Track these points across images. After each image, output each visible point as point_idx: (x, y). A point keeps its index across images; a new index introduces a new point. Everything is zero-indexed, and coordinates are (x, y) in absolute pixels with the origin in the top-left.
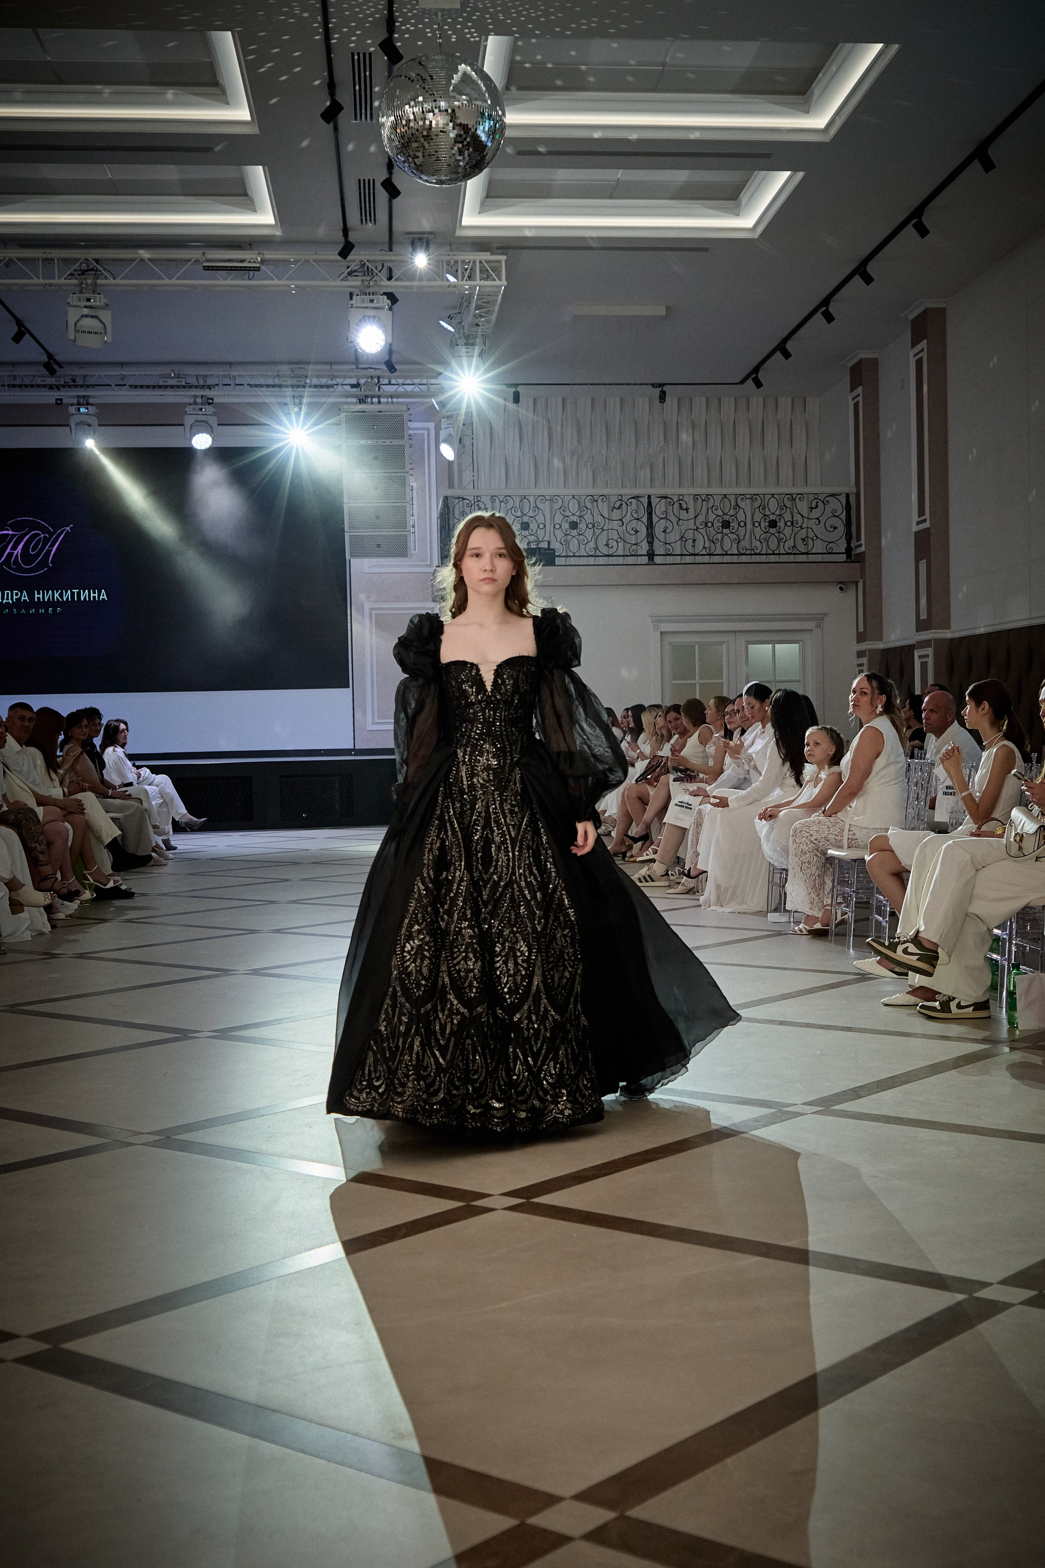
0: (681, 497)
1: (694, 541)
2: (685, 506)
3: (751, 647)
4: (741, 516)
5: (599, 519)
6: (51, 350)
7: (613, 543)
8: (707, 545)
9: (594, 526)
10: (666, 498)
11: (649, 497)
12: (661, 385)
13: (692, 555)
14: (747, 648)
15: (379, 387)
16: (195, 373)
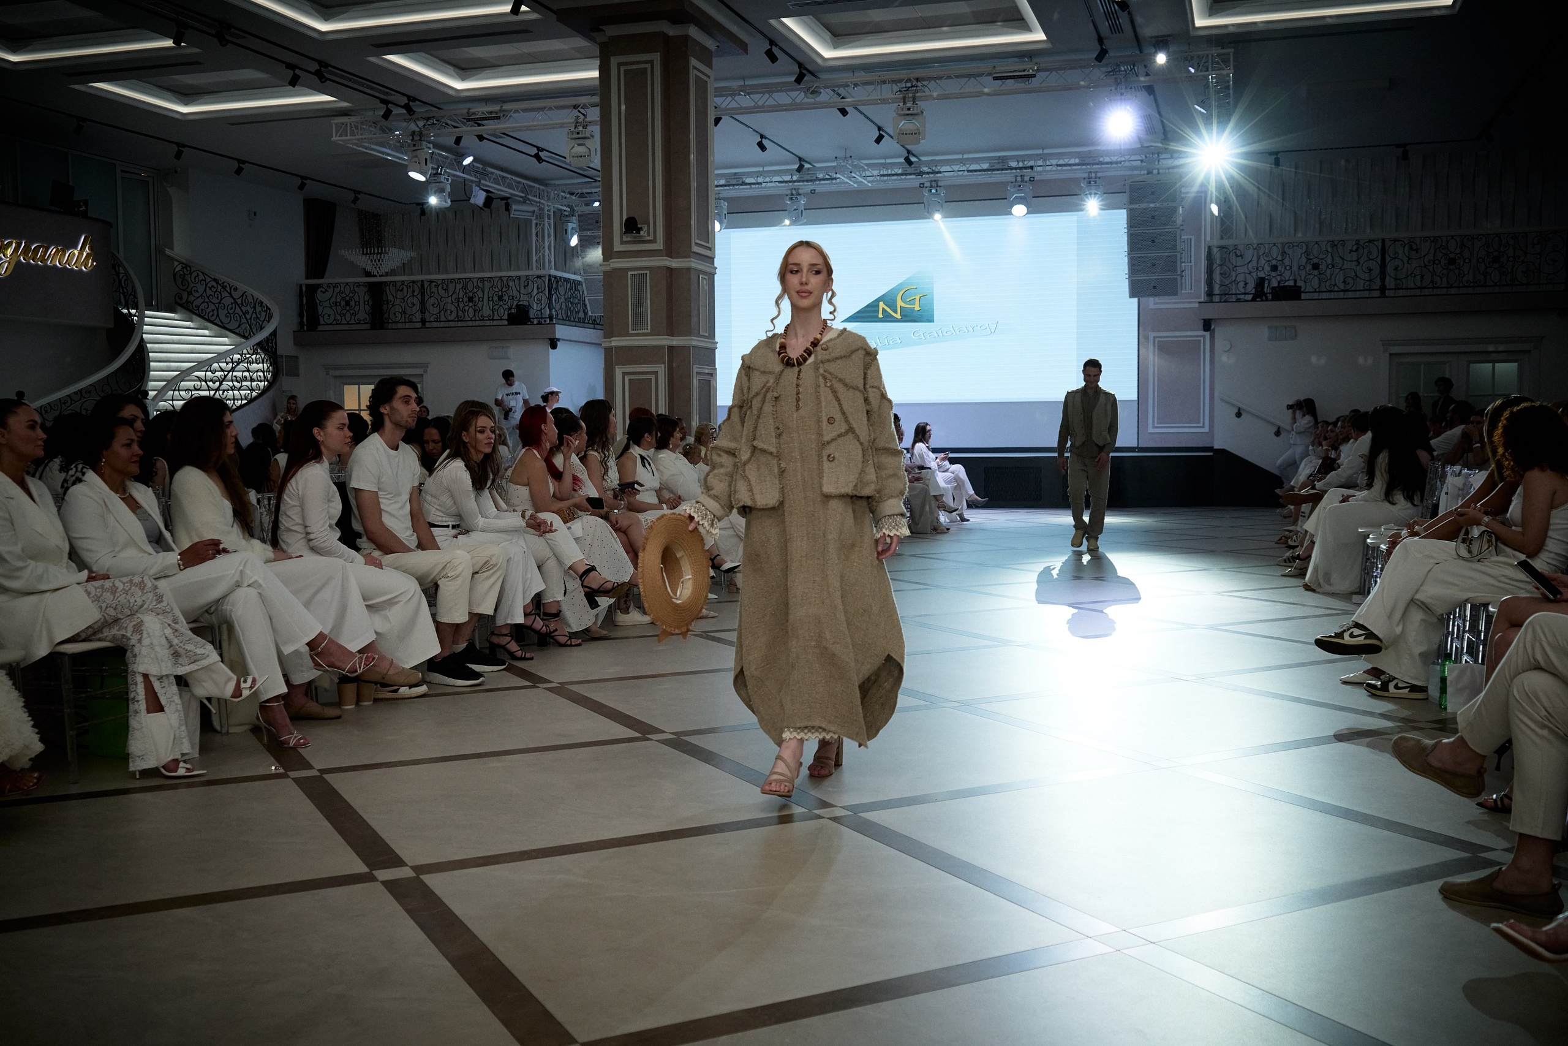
0: (1412, 240)
1: (1422, 276)
2: (1414, 247)
3: (1472, 366)
4: (1466, 254)
5: (1338, 260)
7: (1348, 280)
8: (1435, 280)
9: (1333, 266)
10: (1398, 240)
11: (1383, 241)
12: (1403, 146)
13: (1421, 288)
14: (1468, 367)
15: (1159, 161)
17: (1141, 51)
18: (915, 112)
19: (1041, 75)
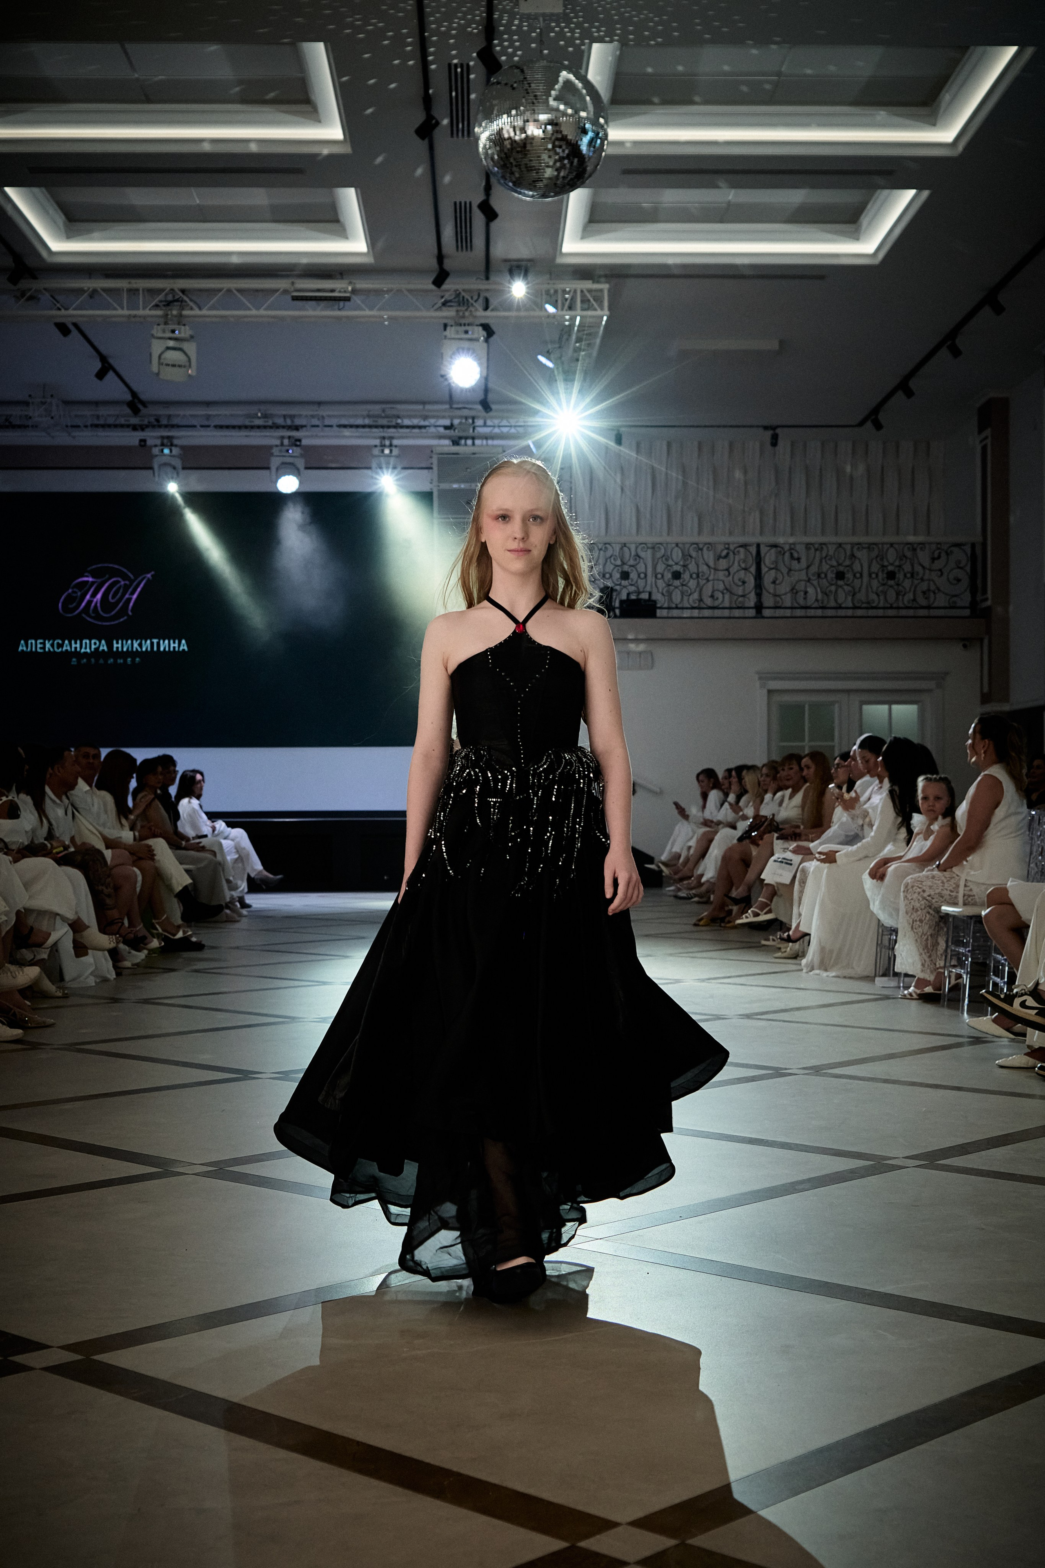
0: (793, 546)
1: (807, 593)
2: (796, 555)
3: (865, 707)
4: (857, 567)
5: (705, 569)
6: (135, 389)
7: (719, 595)
8: (820, 597)
9: (699, 576)
10: (777, 547)
11: (758, 546)
12: (773, 428)
13: (804, 608)
14: (861, 708)
15: (474, 428)
16: (284, 413)
17: (487, 278)
18: (183, 335)
19: (356, 299)
